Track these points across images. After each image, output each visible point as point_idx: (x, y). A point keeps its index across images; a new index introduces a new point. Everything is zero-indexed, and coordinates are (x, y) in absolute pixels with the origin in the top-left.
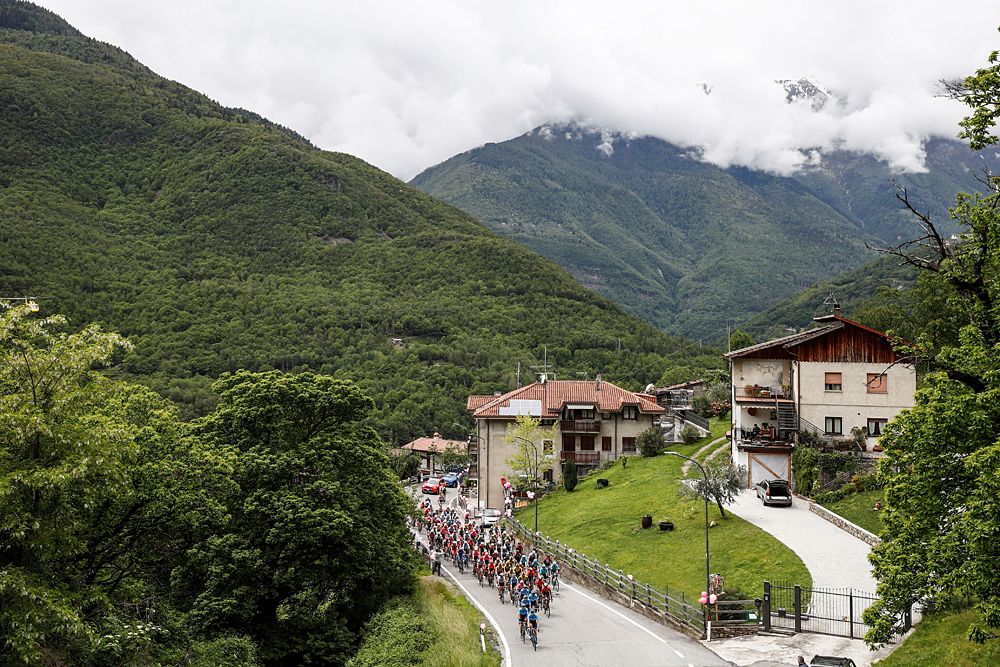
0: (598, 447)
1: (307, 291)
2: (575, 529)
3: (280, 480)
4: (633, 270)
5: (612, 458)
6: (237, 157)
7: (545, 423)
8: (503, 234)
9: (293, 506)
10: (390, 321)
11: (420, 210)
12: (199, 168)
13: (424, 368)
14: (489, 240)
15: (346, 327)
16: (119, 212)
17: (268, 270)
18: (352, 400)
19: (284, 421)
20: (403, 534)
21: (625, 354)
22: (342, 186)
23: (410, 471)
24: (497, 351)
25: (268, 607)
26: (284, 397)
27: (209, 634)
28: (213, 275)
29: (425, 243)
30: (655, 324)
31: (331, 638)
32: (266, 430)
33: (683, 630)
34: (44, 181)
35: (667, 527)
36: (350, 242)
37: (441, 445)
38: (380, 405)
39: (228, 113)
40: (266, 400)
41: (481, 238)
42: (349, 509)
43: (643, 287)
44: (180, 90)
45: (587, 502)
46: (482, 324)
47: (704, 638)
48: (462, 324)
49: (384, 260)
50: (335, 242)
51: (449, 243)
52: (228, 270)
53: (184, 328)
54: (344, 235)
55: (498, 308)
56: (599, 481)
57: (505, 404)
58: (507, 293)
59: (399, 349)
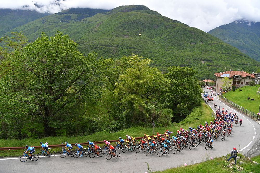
0: (240, 84)
1: (187, 53)
2: (233, 98)
3: (179, 85)
4: (253, 50)
5: (243, 86)
6: (175, 29)
7: (230, 78)
8: (225, 42)
9: (180, 89)
10: (202, 58)
11: (209, 38)
12: (169, 31)
13: (208, 67)
14: (222, 43)
15: (193, 59)
16: (156, 39)
17: (180, 49)
18: (192, 72)
19: (180, 75)
20: (200, 96)
21: (249, 66)
22: (194, 34)
23: (203, 85)
24: (222, 65)
25: (175, 105)
26: (180, 71)
27: (166, 108)
28: (170, 50)
29: (210, 44)
30: (257, 60)
31: (186, 111)
32: (176, 76)
33: (253, 119)
34: (144, 35)
35: (253, 100)
36: (195, 44)
37: (209, 81)
38: (199, 73)
39: (174, 21)
40: (177, 71)
41: (221, 43)
42: (190, 91)
43: (255, 53)
44: (166, 18)
45: (237, 93)
46: (220, 59)
47: (257, 120)
48: (216, 59)
49: (201, 47)
50: (192, 44)
51: (214, 44)
52: (173, 49)
53: (165, 59)
54: (194, 43)
55: (223, 56)
56: (240, 90)
57: (222, 74)
58: (225, 54)
59: (203, 64)
